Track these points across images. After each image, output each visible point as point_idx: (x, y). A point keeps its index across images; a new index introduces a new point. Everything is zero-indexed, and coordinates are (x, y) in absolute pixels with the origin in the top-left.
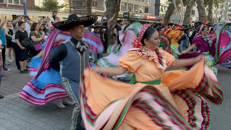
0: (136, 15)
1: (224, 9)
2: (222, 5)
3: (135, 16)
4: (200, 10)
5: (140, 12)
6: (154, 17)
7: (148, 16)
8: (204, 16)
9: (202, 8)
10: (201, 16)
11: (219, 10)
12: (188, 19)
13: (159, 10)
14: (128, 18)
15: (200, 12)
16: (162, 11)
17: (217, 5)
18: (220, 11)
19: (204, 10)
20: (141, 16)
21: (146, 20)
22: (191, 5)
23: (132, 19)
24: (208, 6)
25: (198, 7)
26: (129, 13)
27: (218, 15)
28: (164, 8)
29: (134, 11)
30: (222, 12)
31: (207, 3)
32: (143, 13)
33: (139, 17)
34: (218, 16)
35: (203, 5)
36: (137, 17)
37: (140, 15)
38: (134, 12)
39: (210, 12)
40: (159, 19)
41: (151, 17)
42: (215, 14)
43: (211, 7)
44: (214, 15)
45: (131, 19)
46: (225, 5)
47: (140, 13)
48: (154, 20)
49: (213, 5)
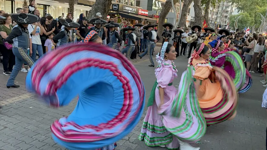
0: (127, 8)
1: (220, 9)
2: (218, 5)
3: (126, 10)
4: (197, 9)
5: (130, 4)
6: (147, 13)
7: (140, 10)
8: (200, 17)
9: (199, 7)
10: (198, 16)
11: (214, 10)
12: (184, 19)
13: (152, 5)
14: (118, 10)
15: (196, 11)
16: (156, 6)
17: (214, 6)
18: (216, 11)
19: (200, 9)
20: (132, 10)
21: (137, 15)
22: (188, 3)
23: (123, 13)
24: (205, 6)
25: (195, 6)
26: (118, 5)
27: (214, 15)
28: (158, 2)
29: (124, 2)
30: (218, 12)
31: (204, 2)
32: (134, 6)
33: (130, 10)
34: (213, 17)
35: (200, 4)
36: (127, 10)
37: (131, 8)
38: (124, 4)
39: (206, 12)
40: (152, 15)
41: (143, 12)
42: (210, 14)
43: (207, 7)
44: (210, 16)
45: (120, 12)
46: (222, 6)
47: (130, 6)
48: (146, 16)
49: (210, 5)
